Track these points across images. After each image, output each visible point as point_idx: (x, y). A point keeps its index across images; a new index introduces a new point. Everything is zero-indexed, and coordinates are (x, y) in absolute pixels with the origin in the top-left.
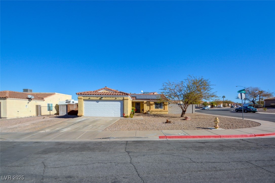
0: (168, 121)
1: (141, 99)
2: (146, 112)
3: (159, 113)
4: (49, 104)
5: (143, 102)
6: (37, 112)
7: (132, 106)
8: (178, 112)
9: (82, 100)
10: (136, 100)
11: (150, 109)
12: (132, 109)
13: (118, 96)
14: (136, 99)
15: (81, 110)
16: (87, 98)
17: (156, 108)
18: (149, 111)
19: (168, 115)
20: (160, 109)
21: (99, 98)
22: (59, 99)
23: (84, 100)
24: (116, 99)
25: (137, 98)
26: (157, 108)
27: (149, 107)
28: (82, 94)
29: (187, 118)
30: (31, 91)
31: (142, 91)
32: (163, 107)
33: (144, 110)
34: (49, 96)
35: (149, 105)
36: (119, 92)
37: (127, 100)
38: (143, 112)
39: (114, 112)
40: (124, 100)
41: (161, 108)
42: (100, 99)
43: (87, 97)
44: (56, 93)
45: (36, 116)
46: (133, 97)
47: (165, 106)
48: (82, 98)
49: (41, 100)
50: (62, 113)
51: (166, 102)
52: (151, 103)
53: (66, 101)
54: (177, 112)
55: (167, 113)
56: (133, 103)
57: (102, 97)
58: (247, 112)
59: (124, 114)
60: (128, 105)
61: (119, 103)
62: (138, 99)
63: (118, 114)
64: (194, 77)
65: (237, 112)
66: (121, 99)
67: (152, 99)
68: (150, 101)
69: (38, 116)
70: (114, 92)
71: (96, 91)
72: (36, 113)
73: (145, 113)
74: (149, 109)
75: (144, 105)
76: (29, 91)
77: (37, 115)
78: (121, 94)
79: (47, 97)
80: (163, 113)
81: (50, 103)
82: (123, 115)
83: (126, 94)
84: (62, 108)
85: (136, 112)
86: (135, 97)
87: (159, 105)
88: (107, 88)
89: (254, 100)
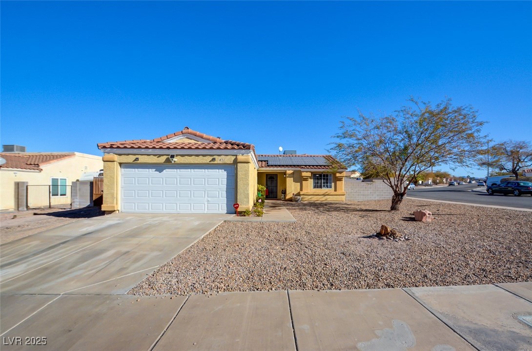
0: (386, 229)
1: (279, 166)
2: (291, 198)
3: (322, 199)
4: (55, 181)
5: (285, 173)
6: (17, 200)
7: (259, 183)
8: (368, 195)
9: (116, 165)
10: (268, 169)
11: (301, 189)
12: (258, 190)
13: (219, 152)
14: (268, 166)
15: (113, 194)
16: (130, 159)
17: (315, 187)
18: (299, 194)
19: (345, 204)
20: (324, 190)
21: (162, 159)
22: (86, 168)
23: (120, 164)
24: (214, 159)
25: (270, 163)
26: (318, 187)
27: (299, 184)
28: (114, 146)
29: (425, 214)
30: (23, 149)
31: (281, 149)
32: (333, 184)
33: (287, 192)
34: (54, 159)
35: (300, 179)
36: (223, 141)
37: (245, 164)
38: (285, 196)
39: (209, 199)
40: (239, 165)
41: (327, 186)
42: (168, 161)
43: (128, 155)
44: (76, 153)
45: (15, 210)
46: (260, 162)
47: (338, 182)
48: (116, 157)
49: (33, 170)
50: (79, 202)
51: (341, 173)
52: (304, 174)
53: (99, 173)
54: (363, 195)
55: (343, 198)
56: (260, 175)
57: (173, 156)
58: (519, 195)
59: (236, 206)
60: (247, 180)
61: (222, 174)
62: (272, 166)
63: (221, 205)
64: (425, 104)
65: (492, 194)
66: (229, 160)
67: (306, 166)
68: (302, 170)
69: (20, 209)
70: (209, 142)
71: (160, 140)
72: (15, 201)
73: (291, 200)
74: (299, 190)
75: (288, 179)
76: (17, 150)
77: (18, 208)
78: (229, 146)
79: (51, 162)
80: (330, 199)
81: (59, 178)
82: (234, 208)
83: (244, 147)
84: (80, 190)
85: (267, 198)
86: (265, 161)
87: (323, 178)
88: (190, 130)
89: (516, 169)
